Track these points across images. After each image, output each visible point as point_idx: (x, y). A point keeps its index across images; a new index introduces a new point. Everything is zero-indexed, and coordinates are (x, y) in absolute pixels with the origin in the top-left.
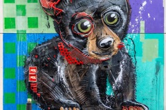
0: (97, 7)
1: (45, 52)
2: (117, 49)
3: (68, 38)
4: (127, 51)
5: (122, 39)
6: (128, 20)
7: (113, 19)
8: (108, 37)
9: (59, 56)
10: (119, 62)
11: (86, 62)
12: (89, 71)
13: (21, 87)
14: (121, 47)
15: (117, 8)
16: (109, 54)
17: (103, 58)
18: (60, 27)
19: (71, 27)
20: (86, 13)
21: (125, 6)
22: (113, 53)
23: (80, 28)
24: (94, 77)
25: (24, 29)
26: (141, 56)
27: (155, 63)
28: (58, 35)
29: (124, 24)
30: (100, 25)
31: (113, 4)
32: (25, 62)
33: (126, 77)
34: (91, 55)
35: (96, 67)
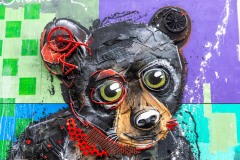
0: (131, 61)
1: (43, 135)
2: (165, 129)
3: (84, 111)
4: (183, 134)
5: (174, 114)
6: (183, 82)
7: (158, 80)
8: (151, 109)
9: (67, 141)
10: (169, 152)
11: (112, 152)
14: (172, 126)
15: (164, 62)
16: (153, 138)
17: (143, 146)
18: (72, 93)
19: (89, 92)
20: (114, 71)
21: (177, 59)
22: (159, 137)
23: (103, 94)
25: (12, 97)
26: (208, 142)
28: (66, 106)
29: (176, 88)
30: (137, 90)
31: (158, 57)
32: (9, 152)
34: (121, 140)
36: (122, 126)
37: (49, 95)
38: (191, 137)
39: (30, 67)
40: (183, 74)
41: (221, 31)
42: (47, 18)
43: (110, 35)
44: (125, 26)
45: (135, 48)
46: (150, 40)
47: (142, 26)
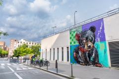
5: (93, 44)
7: (90, 39)
8: (90, 44)
10: (93, 51)
12: (85, 53)
13: (73, 57)
14: (93, 46)
15: (91, 36)
18: (79, 43)
19: (81, 42)
20: (84, 39)
22: (91, 48)
23: (83, 42)
25: (73, 44)
29: (93, 40)
30: (88, 41)
32: (73, 52)
33: (95, 55)
34: (86, 49)
38: (97, 48)
39: (75, 40)
40: (95, 37)
41: (101, 28)
42: (76, 32)
43: (84, 33)
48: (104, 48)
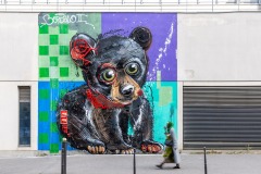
1: (74, 98)
2: (137, 95)
3: (95, 86)
4: (146, 97)
5: (141, 87)
6: (147, 70)
7: (134, 69)
9: (87, 101)
10: (138, 106)
11: (110, 106)
13: (53, 129)
15: (137, 59)
17: (125, 103)
19: (97, 75)
20: (110, 64)
22: (134, 99)
23: (105, 77)
24: (117, 120)
25: (56, 78)
26: (158, 101)
27: (169, 107)
30: (123, 74)
31: (134, 56)
32: (57, 106)
34: (115, 101)
35: (119, 111)
36: (115, 93)
37: (76, 77)
38: (150, 99)
39: (65, 62)
41: (168, 42)
42: (73, 33)
44: (115, 38)
45: (122, 52)
46: (130, 46)
47: (125, 38)
48: (171, 101)
